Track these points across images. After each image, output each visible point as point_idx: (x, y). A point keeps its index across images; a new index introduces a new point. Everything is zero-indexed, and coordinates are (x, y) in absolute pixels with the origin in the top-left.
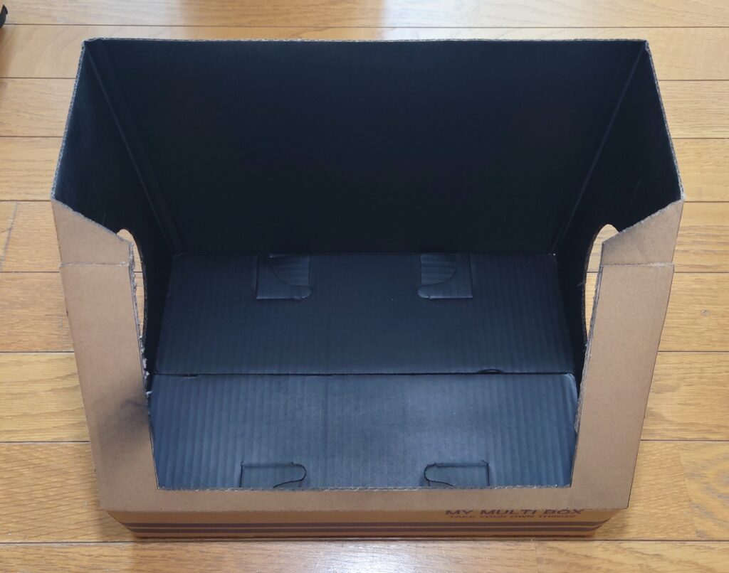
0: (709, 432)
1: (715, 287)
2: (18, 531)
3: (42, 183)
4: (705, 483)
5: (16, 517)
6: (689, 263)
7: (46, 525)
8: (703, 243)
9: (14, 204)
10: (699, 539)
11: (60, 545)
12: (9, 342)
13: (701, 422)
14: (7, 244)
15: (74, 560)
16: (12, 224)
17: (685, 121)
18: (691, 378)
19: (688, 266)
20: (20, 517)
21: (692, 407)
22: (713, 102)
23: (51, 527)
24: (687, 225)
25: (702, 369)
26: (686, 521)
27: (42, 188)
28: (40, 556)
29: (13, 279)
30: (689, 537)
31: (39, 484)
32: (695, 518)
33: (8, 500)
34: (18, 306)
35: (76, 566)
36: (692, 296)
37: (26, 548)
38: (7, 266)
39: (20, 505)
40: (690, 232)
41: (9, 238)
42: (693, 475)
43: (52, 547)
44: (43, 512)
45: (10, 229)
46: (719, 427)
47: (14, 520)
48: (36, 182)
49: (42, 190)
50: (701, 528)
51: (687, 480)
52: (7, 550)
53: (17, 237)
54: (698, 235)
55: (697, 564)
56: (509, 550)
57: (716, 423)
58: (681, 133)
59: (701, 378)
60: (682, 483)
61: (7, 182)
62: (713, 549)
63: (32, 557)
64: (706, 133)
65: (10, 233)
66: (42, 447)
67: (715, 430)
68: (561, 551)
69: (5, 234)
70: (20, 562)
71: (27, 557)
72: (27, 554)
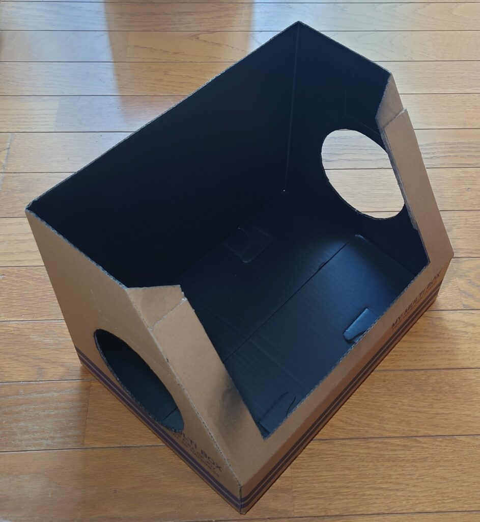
0: (471, 253)
1: (474, 175)
2: (29, 314)
3: (27, 122)
4: (469, 280)
5: (27, 307)
6: (458, 162)
8: (467, 151)
9: (10, 134)
10: (465, 309)
11: (56, 321)
12: (14, 212)
13: (466, 248)
14: (7, 157)
16: (10, 145)
17: (454, 84)
18: (460, 224)
19: (457, 164)
20: (29, 307)
21: (460, 240)
22: (473, 73)
23: (50, 312)
24: (456, 142)
25: (466, 219)
26: (456, 300)
27: (28, 125)
28: (44, 327)
29: (13, 177)
30: (458, 308)
32: (462, 298)
33: (21, 298)
34: (18, 192)
36: (460, 180)
37: (35, 323)
38: (8, 169)
39: (28, 300)
40: (459, 145)
41: (8, 153)
42: (461, 276)
43: (52, 322)
44: (44, 304)
45: (9, 148)
46: (476, 250)
47: (25, 308)
48: (24, 122)
49: (29, 126)
50: (466, 303)
51: (457, 278)
52: (22, 324)
53: (14, 153)
54: (464, 147)
55: (464, 322)
57: (475, 248)
58: (452, 90)
59: (466, 224)
60: (454, 280)
61: (4, 121)
62: (473, 314)
63: (39, 328)
64: (468, 91)
65: (9, 151)
66: (40, 269)
67: (474, 252)
69: (6, 151)
70: (31, 330)
71: (35, 328)
72: (35, 326)
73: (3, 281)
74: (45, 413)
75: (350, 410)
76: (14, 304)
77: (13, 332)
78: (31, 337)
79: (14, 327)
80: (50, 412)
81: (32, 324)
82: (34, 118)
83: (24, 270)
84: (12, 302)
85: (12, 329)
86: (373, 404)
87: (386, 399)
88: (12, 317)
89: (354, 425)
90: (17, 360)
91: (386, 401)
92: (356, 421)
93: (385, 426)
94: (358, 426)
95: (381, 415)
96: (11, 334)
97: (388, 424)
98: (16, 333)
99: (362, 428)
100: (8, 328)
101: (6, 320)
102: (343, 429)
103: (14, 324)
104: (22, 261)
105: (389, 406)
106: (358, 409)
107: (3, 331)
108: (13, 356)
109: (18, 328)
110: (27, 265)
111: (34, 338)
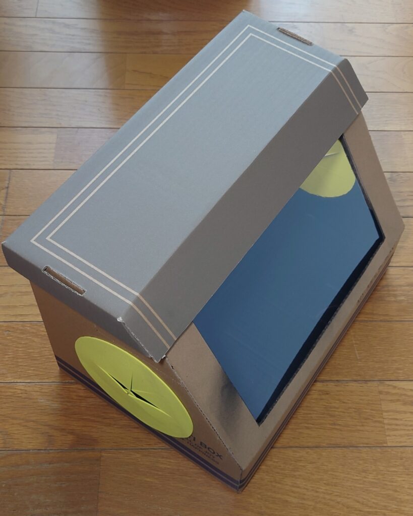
2: (36, 375)
3: (25, 157)
5: (32, 367)
7: (53, 371)
9: (8, 171)
14: (6, 197)
15: (75, 392)
16: (8, 184)
20: (35, 367)
28: (51, 390)
29: (14, 220)
31: (46, 347)
33: (26, 357)
35: (76, 396)
38: (9, 211)
39: (34, 360)
41: (7, 193)
45: (7, 188)
47: (32, 369)
48: (22, 157)
49: (27, 162)
52: (29, 387)
53: (13, 193)
56: (361, 386)
63: (46, 391)
65: (7, 191)
68: (395, 387)
69: (4, 191)
70: (39, 394)
71: (43, 391)
72: (42, 389)
73: (8, 338)
74: (57, 485)
75: (367, 490)
76: (20, 364)
77: (20, 395)
78: (39, 400)
79: (21, 389)
80: (61, 484)
81: (39, 386)
82: (32, 153)
83: (29, 325)
84: (18, 362)
85: (19, 392)
86: (389, 483)
87: (403, 479)
88: (19, 378)
89: (371, 507)
90: (26, 426)
91: (404, 480)
92: (374, 503)
93: (403, 508)
94: (376, 508)
95: (399, 497)
96: (18, 397)
97: (405, 507)
98: (24, 396)
99: (379, 511)
100: (16, 390)
101: (12, 381)
102: (360, 511)
103: (21, 386)
104: (27, 315)
105: (406, 487)
106: (374, 489)
107: (10, 394)
108: (22, 421)
109: (26, 391)
110: (32, 319)
111: (41, 402)
